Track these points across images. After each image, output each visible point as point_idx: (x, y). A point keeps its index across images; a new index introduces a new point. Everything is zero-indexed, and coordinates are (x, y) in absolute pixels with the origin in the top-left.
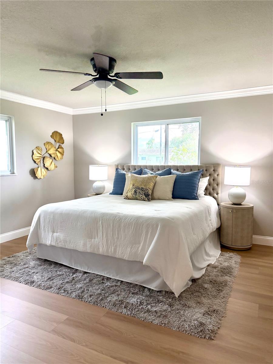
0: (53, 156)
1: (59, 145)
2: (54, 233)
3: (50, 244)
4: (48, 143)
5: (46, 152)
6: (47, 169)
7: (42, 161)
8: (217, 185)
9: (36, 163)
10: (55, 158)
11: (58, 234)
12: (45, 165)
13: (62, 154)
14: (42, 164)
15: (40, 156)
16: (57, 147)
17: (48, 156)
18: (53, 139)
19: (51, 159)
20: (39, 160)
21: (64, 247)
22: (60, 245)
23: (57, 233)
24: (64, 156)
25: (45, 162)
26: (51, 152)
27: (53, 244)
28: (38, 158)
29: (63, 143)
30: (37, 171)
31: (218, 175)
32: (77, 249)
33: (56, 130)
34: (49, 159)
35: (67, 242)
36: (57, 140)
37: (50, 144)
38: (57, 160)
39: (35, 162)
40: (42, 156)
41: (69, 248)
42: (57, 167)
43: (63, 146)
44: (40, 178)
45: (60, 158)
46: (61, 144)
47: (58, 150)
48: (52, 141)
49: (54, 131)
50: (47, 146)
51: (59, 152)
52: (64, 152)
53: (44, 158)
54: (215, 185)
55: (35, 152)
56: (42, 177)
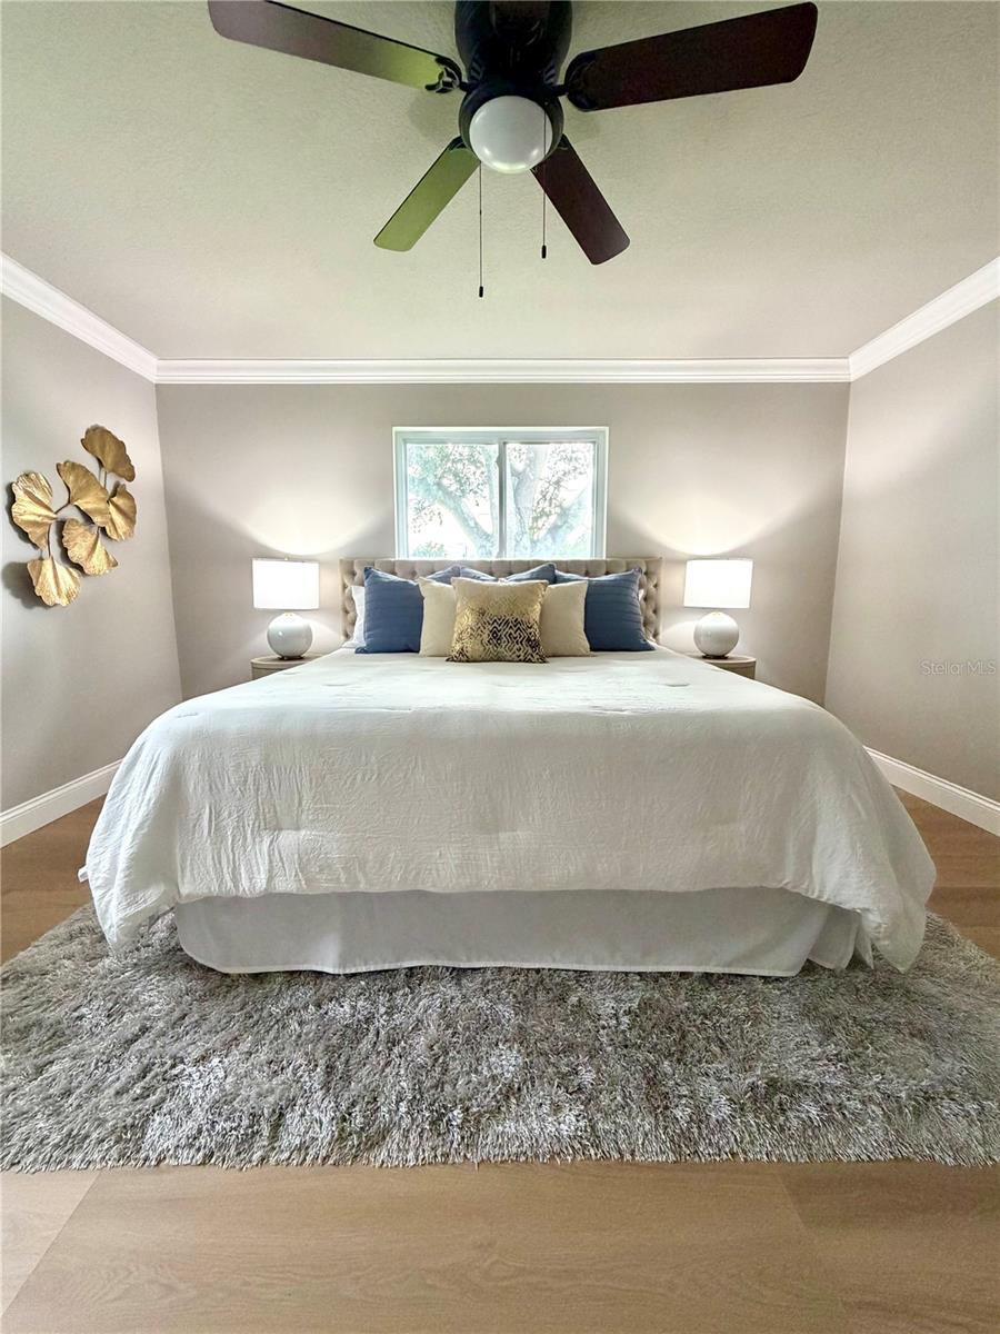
0: (97, 519)
1: (117, 486)
2: (281, 829)
3: (265, 889)
4: (74, 466)
5: (69, 502)
6: (78, 567)
7: (53, 537)
8: (655, 612)
9: (30, 541)
10: (103, 530)
11: (303, 832)
12: (69, 553)
13: (130, 517)
14: (56, 550)
15: (45, 512)
16: (110, 489)
17: (80, 518)
18: (92, 452)
19: (90, 530)
20: (40, 531)
21: (346, 888)
22: (325, 885)
23: (298, 829)
24: (136, 525)
25: (68, 541)
26: (87, 503)
27: (286, 884)
28: (39, 519)
29: (131, 478)
30: (40, 573)
31: (656, 586)
32: (420, 887)
33: (101, 424)
34: (81, 530)
35: (363, 864)
36: (109, 461)
37: (81, 473)
38: (115, 537)
39: (24, 536)
40: (54, 516)
41: (376, 889)
42: (116, 564)
43: (130, 487)
44: (55, 605)
45: (124, 533)
46: (123, 481)
47: (115, 499)
48: (89, 462)
49: (93, 424)
50: (71, 478)
51: (116, 506)
52: (135, 512)
53: (61, 525)
54: (650, 613)
55: (19, 493)
56: (64, 602)
